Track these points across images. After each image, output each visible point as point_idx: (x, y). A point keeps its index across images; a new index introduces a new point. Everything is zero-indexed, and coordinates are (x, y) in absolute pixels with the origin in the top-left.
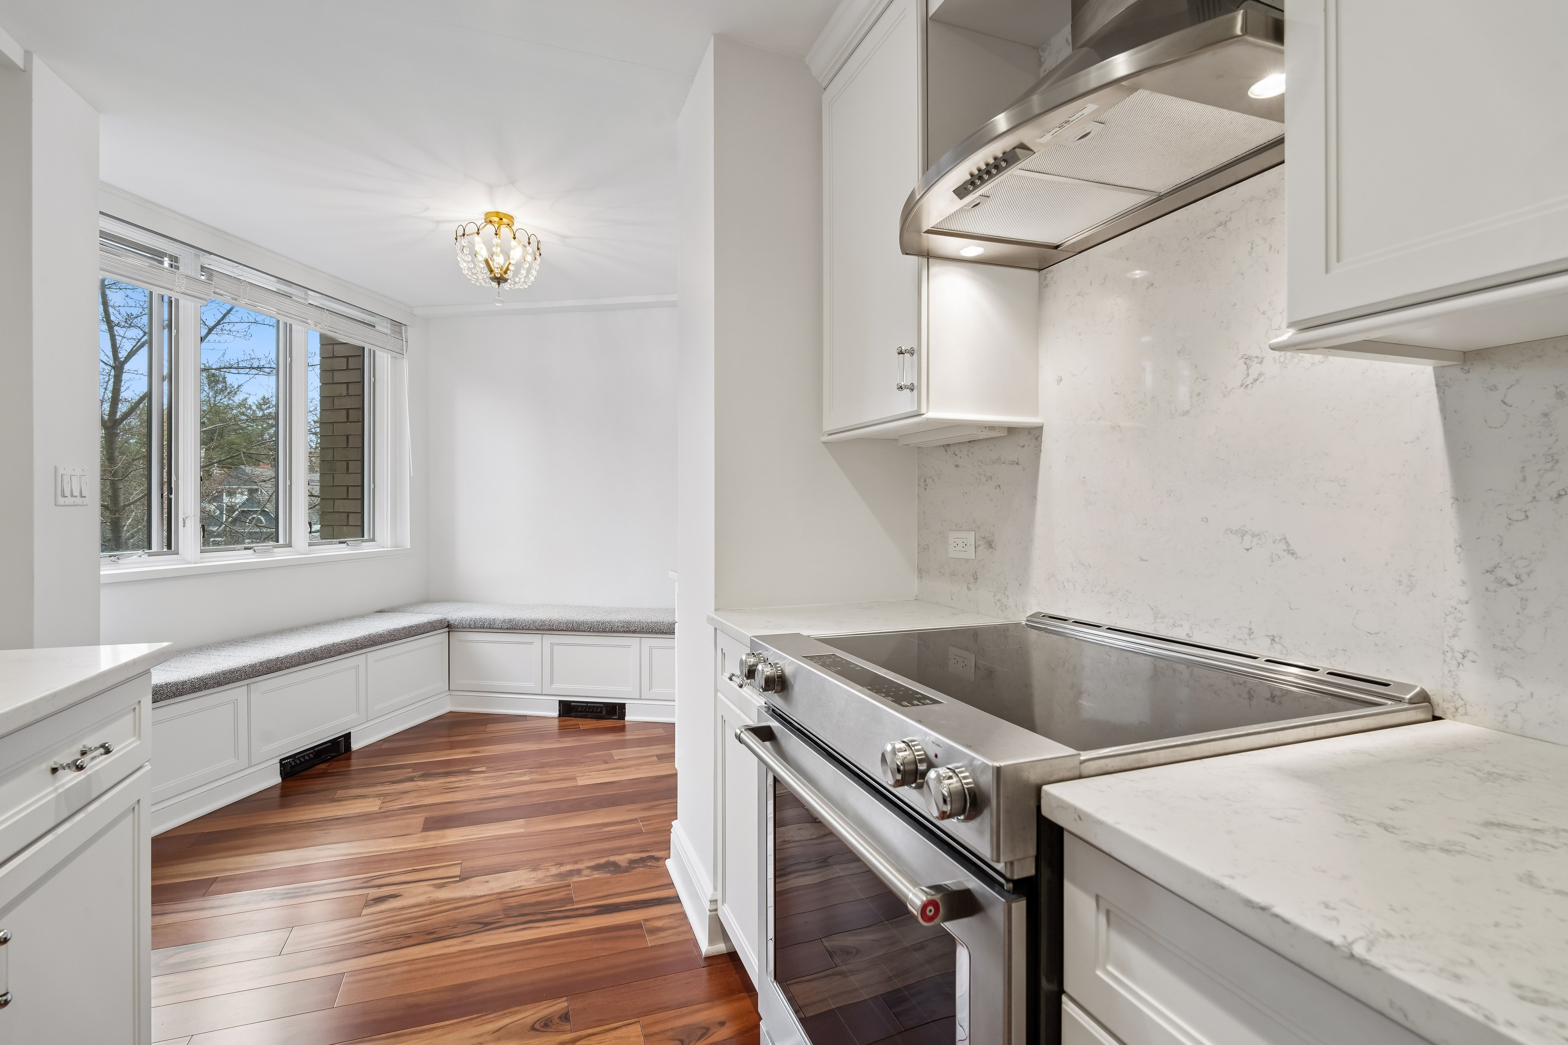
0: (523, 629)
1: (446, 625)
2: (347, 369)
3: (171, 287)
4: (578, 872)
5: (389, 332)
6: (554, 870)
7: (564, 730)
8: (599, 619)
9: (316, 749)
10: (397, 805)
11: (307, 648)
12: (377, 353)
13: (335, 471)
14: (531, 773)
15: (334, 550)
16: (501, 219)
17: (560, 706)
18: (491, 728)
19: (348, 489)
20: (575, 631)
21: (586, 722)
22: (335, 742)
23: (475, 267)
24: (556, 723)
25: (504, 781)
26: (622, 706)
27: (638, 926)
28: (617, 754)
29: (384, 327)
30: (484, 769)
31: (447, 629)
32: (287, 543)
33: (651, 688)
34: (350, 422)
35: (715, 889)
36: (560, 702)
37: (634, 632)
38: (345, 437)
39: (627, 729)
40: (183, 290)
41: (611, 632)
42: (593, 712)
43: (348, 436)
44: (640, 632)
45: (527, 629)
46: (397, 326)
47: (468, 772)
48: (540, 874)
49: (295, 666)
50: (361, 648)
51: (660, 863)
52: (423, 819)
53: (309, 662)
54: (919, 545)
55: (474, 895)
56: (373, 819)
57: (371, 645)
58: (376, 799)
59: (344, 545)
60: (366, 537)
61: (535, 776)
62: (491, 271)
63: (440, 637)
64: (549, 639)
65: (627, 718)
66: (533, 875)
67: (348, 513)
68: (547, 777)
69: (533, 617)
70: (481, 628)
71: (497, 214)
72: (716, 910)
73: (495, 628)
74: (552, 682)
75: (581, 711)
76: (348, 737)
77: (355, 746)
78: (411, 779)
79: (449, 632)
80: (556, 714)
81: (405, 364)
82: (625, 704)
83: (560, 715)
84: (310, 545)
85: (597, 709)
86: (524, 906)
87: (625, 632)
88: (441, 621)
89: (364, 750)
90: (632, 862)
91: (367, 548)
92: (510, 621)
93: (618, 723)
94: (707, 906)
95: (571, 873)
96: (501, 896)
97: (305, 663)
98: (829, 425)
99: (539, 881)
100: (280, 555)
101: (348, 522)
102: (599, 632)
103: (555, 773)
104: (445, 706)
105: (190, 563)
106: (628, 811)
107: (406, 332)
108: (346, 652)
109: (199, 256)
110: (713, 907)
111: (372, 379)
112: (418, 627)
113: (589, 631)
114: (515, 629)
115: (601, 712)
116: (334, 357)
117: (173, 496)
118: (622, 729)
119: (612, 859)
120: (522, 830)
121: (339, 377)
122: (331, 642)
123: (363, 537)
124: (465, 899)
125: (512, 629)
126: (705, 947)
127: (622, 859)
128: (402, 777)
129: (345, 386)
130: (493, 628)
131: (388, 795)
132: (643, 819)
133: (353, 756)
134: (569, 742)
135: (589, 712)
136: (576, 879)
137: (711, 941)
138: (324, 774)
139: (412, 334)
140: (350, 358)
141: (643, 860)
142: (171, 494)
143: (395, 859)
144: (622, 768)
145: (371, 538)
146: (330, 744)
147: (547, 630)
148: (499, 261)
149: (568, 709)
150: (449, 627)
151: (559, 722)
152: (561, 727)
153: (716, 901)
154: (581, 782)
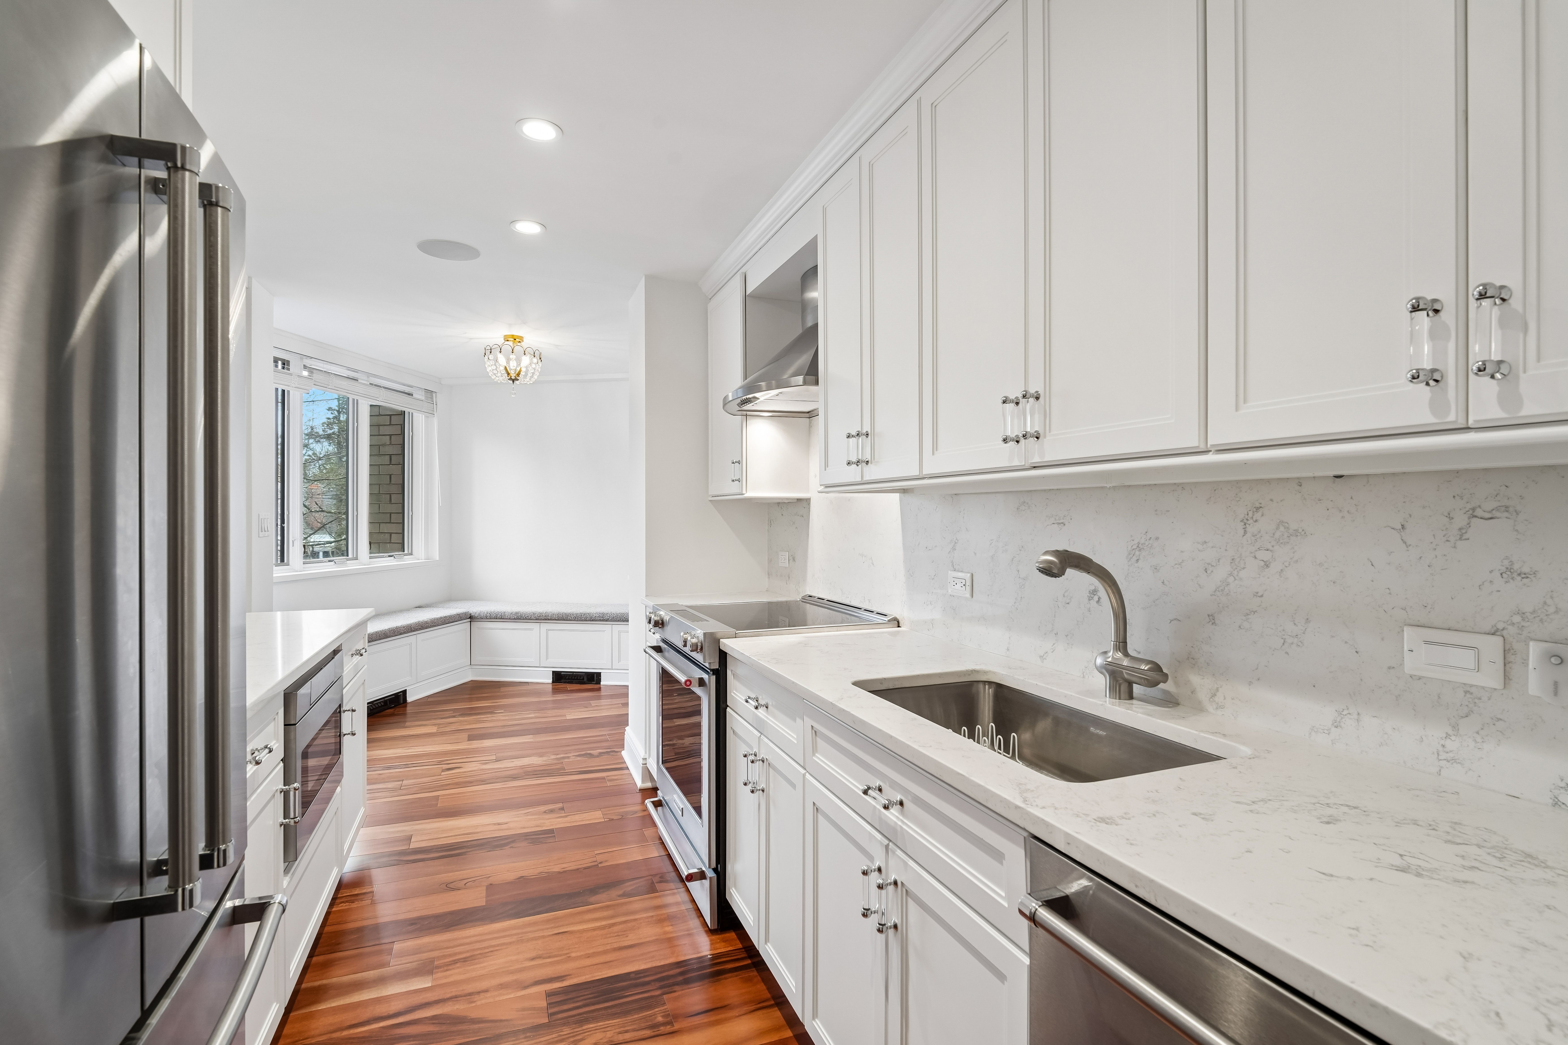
0: (526, 619)
1: (469, 616)
2: (390, 425)
3: (289, 384)
4: (568, 757)
5: (423, 398)
6: (553, 757)
7: (555, 691)
8: (581, 611)
9: (385, 699)
10: (448, 729)
11: (381, 629)
12: (415, 414)
13: (381, 502)
14: (535, 713)
15: (385, 562)
16: (515, 339)
17: (553, 675)
18: (503, 689)
19: (390, 515)
20: (565, 620)
21: (572, 686)
22: (397, 695)
23: (496, 369)
24: (550, 686)
25: (517, 717)
26: (599, 674)
27: (603, 778)
28: (594, 703)
29: (419, 395)
30: (502, 711)
31: (469, 620)
32: (355, 557)
33: (619, 661)
34: (392, 465)
35: (646, 753)
36: (553, 672)
37: (607, 620)
38: (389, 476)
39: (602, 689)
40: (297, 385)
41: (591, 621)
42: (577, 679)
43: (390, 476)
44: (611, 621)
45: (529, 619)
46: (430, 393)
47: (492, 713)
48: (545, 758)
49: (374, 641)
50: (414, 631)
51: (618, 754)
52: (467, 735)
53: (382, 639)
54: (768, 559)
55: (506, 767)
56: (434, 736)
57: (420, 629)
58: (433, 726)
59: (392, 558)
60: (406, 552)
61: (537, 715)
62: (508, 374)
63: (465, 626)
64: (545, 626)
65: (602, 683)
66: (540, 759)
67: (391, 533)
68: (546, 715)
69: (533, 610)
70: (495, 618)
71: (513, 336)
72: (646, 764)
73: (506, 619)
74: (547, 658)
75: (569, 679)
76: (405, 692)
77: (410, 699)
78: (454, 717)
79: (470, 621)
80: (550, 681)
81: (435, 421)
82: (601, 673)
83: (553, 682)
84: (370, 558)
85: (580, 677)
86: (535, 771)
87: (600, 620)
88: (465, 614)
89: (418, 701)
90: (601, 753)
91: (407, 560)
92: (517, 613)
93: (596, 686)
94: (641, 762)
95: (564, 758)
96: (522, 767)
97: (380, 639)
98: (712, 492)
99: (545, 761)
100: (351, 566)
101: (390, 541)
102: (582, 620)
103: (550, 713)
104: (468, 676)
105: (297, 572)
106: (600, 731)
107: (436, 397)
108: (405, 633)
109: (303, 359)
110: (644, 762)
111: (411, 433)
112: (450, 617)
113: (574, 620)
114: (520, 619)
115: (583, 679)
116: (380, 415)
117: (285, 525)
118: (599, 689)
119: (589, 752)
120: (532, 740)
121: (384, 430)
122: (395, 626)
123: (404, 551)
124: (500, 768)
125: (518, 619)
126: (639, 784)
127: (595, 752)
128: (447, 716)
129: (388, 437)
130: (504, 619)
131: (441, 724)
132: (609, 735)
133: (408, 705)
134: (560, 697)
135: (574, 679)
136: (566, 760)
137: (643, 781)
138: (393, 715)
139: (440, 399)
140: (392, 416)
141: (607, 752)
142: (284, 523)
143: (455, 753)
144: (597, 710)
145: (410, 552)
146: (394, 696)
147: (544, 620)
148: (513, 365)
149: (559, 678)
150: (471, 618)
151: (552, 686)
152: (553, 689)
153: (646, 759)
154: (568, 717)
